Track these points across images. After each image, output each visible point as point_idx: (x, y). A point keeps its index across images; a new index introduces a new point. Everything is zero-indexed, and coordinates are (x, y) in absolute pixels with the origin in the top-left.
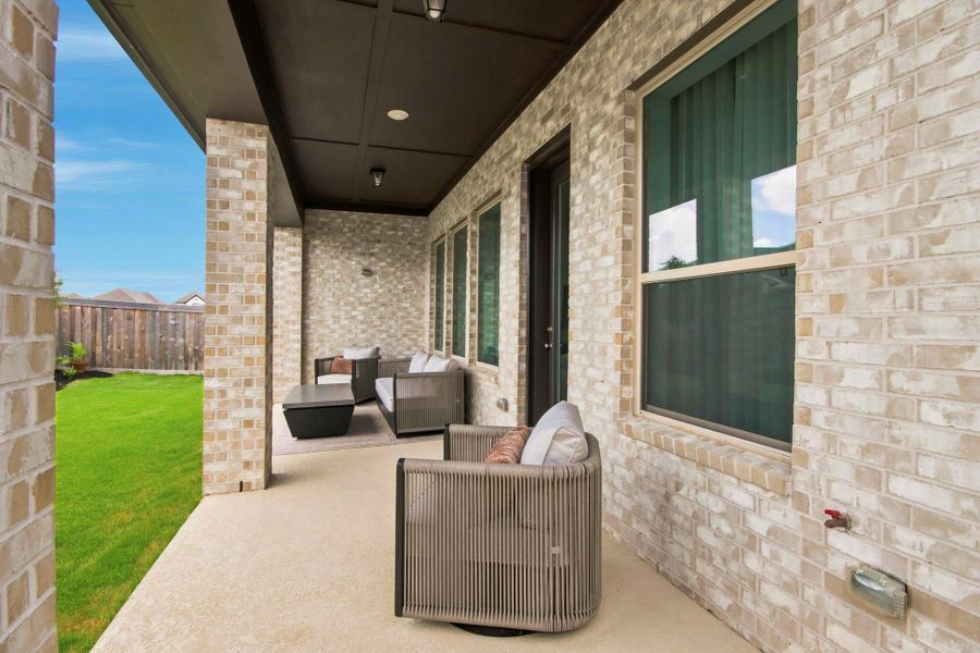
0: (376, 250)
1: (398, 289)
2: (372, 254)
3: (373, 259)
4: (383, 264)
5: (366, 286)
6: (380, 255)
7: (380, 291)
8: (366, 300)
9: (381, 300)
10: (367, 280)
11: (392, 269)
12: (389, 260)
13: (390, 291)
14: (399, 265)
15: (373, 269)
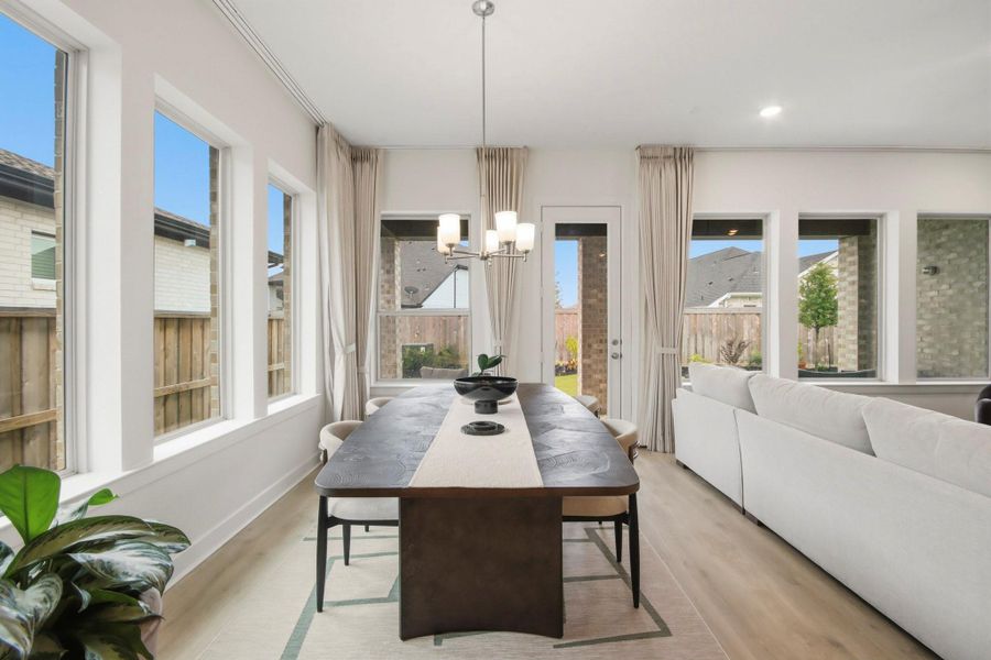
0: (943, 239)
1: (973, 288)
2: (938, 246)
3: (940, 252)
4: (952, 256)
5: (931, 288)
6: (949, 245)
7: (950, 292)
8: (932, 305)
9: (951, 304)
10: (934, 280)
11: (964, 261)
12: (960, 249)
13: (961, 291)
14: (974, 253)
15: (939, 264)
